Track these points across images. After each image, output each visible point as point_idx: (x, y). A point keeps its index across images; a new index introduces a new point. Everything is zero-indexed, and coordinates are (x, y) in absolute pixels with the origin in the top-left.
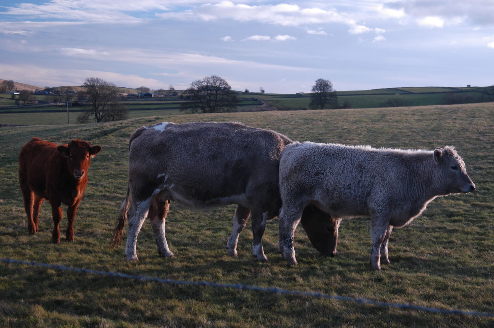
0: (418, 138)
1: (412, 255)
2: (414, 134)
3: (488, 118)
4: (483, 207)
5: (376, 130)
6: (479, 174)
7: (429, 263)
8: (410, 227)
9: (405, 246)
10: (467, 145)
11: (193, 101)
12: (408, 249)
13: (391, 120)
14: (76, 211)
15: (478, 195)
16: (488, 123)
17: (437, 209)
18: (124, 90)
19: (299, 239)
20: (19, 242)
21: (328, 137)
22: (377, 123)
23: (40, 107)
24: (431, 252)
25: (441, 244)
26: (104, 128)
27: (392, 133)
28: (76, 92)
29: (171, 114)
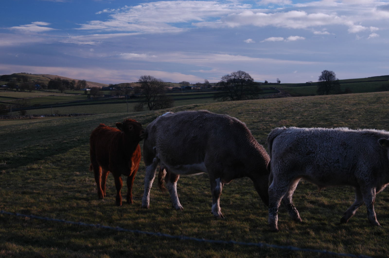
11: (223, 92)
13: (385, 102)
14: (134, 180)
18: (169, 84)
20: (91, 205)
22: (374, 105)
23: (106, 100)
26: (154, 115)
28: (133, 87)
29: (207, 102)
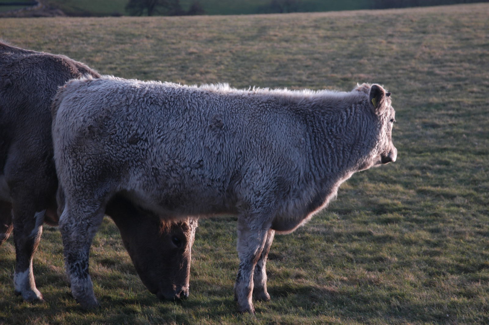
0: (324, 70)
1: (311, 283)
2: (317, 64)
3: (449, 34)
4: (438, 196)
5: (249, 55)
6: (432, 136)
7: (340, 297)
8: (307, 232)
9: (297, 267)
10: (412, 83)
12: (303, 272)
13: (275, 38)
15: (429, 174)
16: (450, 43)
17: (355, 200)
19: (104, 258)
21: (160, 68)
22: (251, 43)
24: (345, 278)
25: (362, 262)
27: (277, 61)
